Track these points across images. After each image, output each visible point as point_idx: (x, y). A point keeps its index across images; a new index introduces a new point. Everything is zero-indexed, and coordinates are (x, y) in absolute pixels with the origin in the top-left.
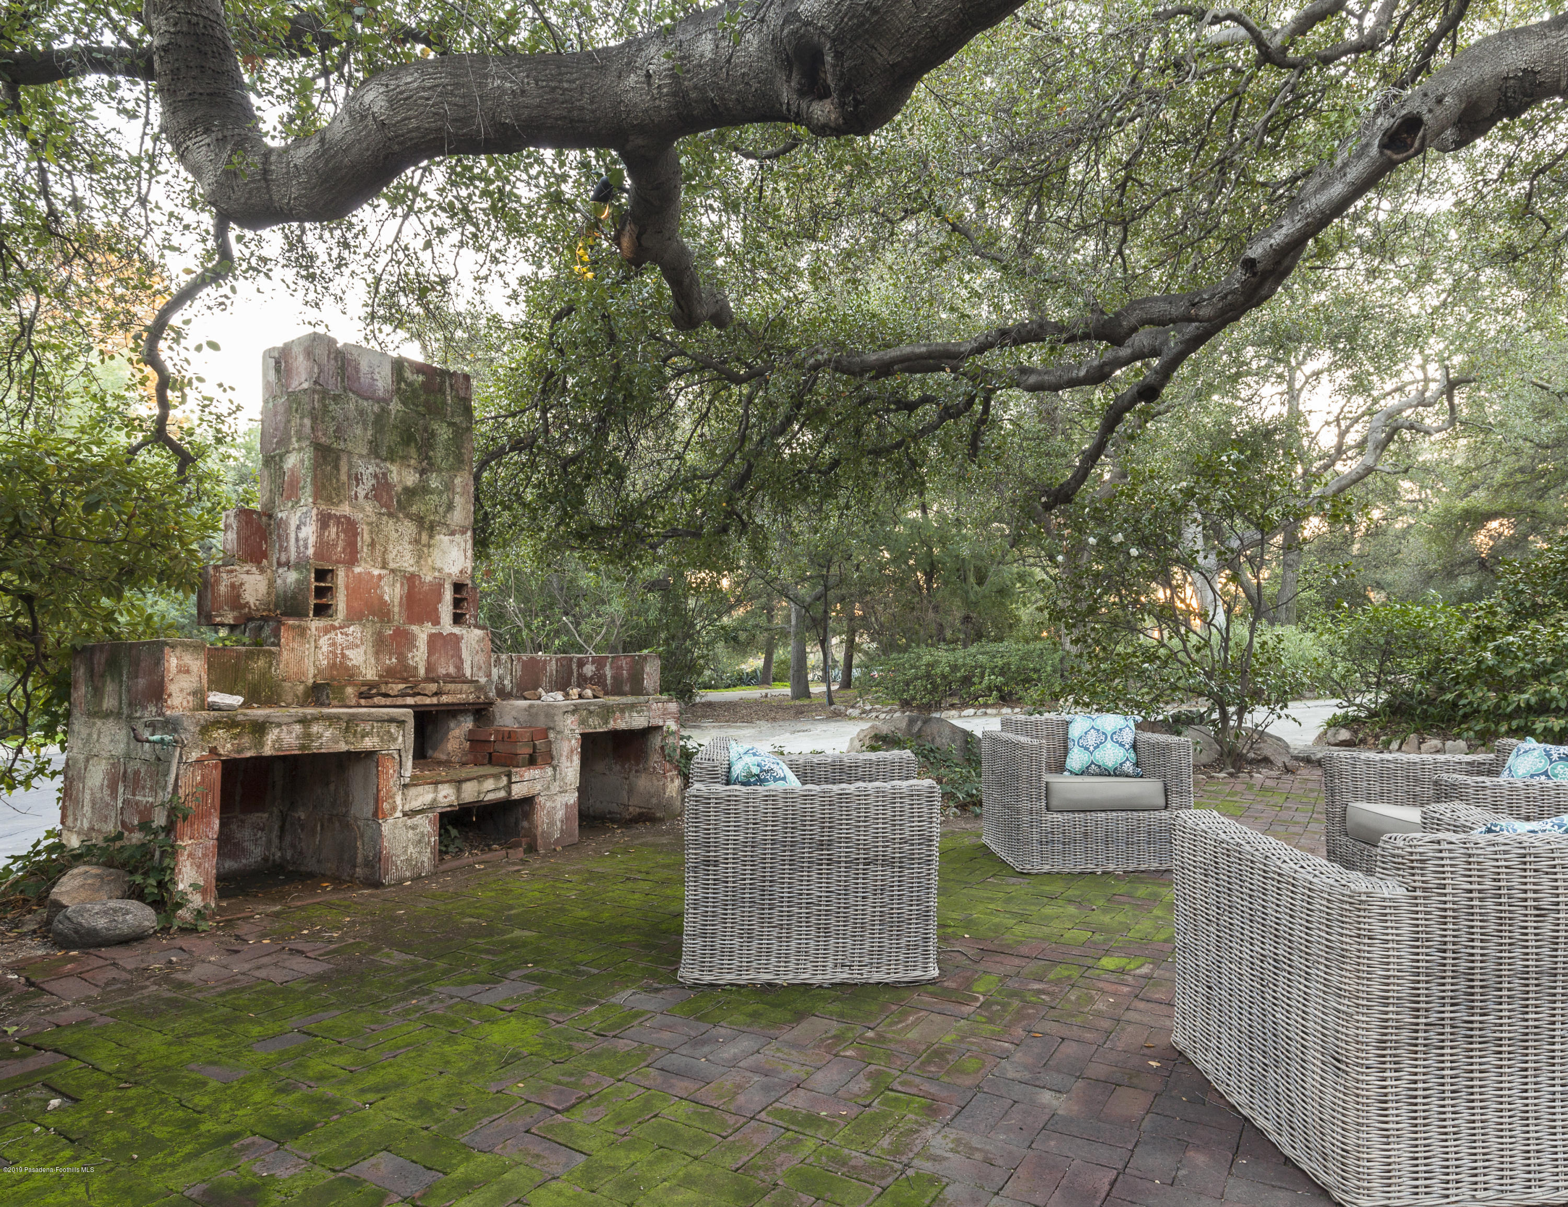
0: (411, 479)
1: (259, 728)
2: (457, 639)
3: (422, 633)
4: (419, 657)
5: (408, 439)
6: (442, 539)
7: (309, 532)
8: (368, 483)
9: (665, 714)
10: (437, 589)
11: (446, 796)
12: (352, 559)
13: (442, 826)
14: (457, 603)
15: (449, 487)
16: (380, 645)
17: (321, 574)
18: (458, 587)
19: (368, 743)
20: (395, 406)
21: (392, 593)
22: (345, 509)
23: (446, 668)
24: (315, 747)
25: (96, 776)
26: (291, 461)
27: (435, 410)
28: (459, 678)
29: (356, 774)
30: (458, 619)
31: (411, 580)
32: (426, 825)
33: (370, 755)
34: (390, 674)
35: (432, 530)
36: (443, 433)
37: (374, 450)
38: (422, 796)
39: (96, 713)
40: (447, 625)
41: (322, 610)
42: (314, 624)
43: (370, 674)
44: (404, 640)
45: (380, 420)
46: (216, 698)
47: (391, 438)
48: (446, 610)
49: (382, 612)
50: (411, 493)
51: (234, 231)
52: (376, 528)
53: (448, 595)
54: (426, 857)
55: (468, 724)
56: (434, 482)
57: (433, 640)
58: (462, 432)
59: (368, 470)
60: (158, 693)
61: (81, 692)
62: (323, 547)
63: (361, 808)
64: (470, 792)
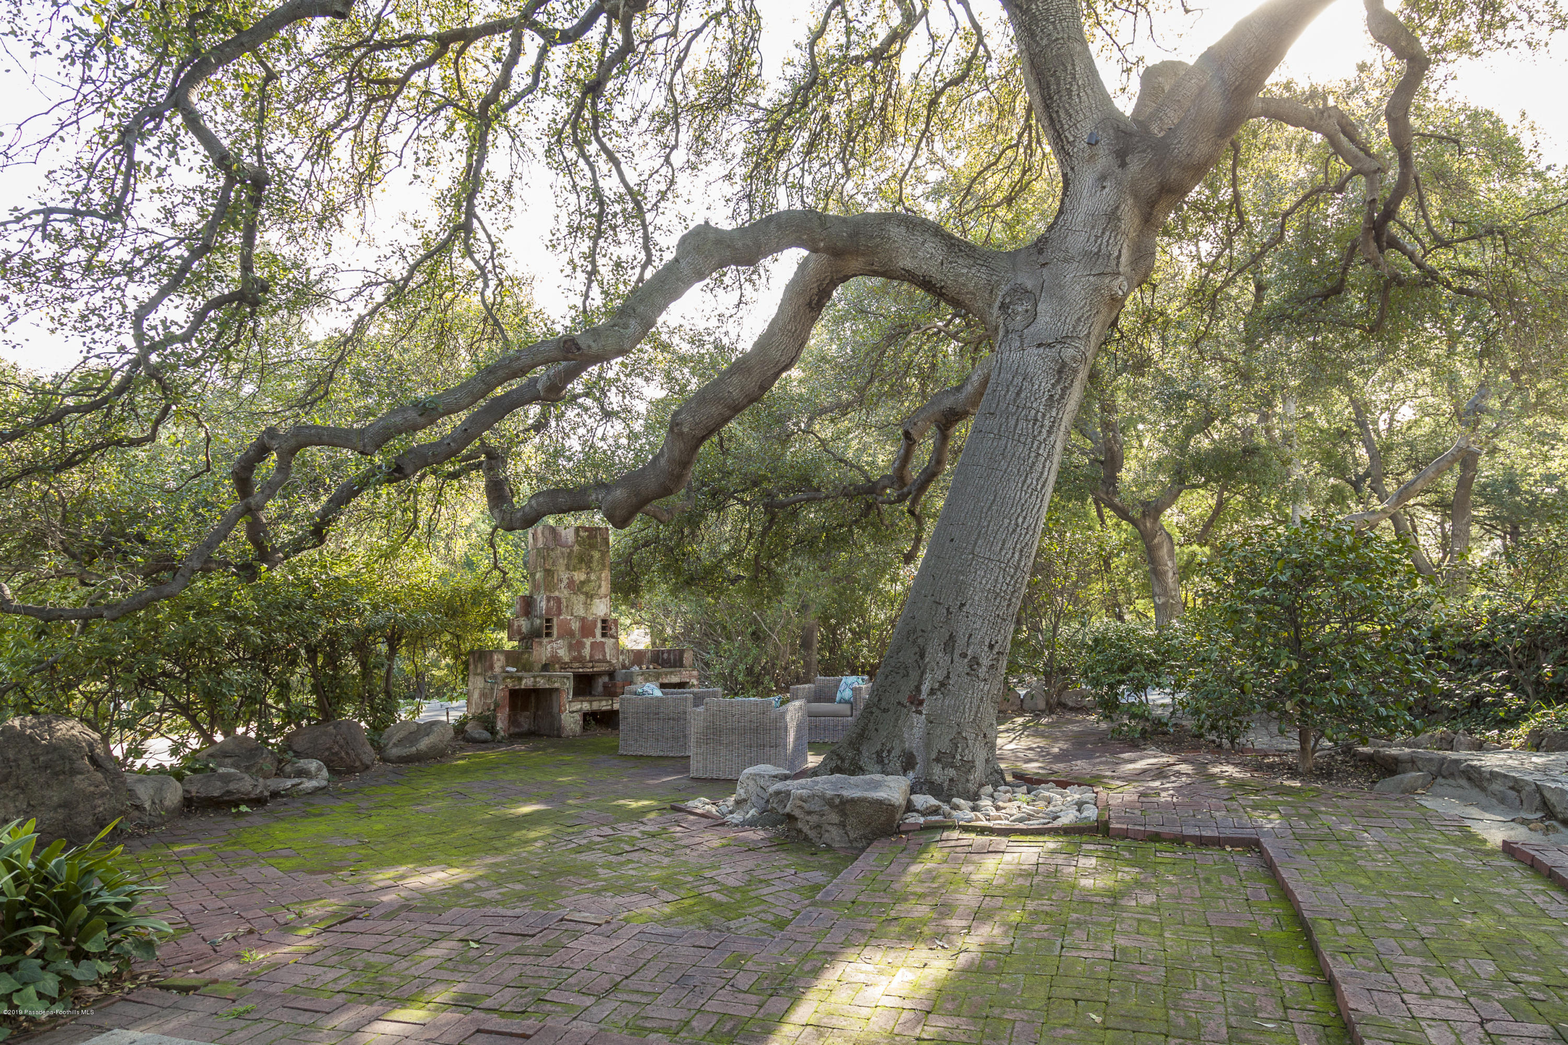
0: (583, 577)
1: (520, 679)
2: (603, 644)
3: (588, 642)
4: (587, 652)
5: (581, 560)
6: (596, 601)
7: (544, 604)
8: (565, 582)
9: (691, 676)
10: (595, 622)
11: (586, 706)
12: (559, 614)
13: (585, 720)
14: (603, 628)
15: (599, 578)
16: (570, 647)
17: (548, 621)
18: (604, 621)
19: (556, 685)
20: (576, 548)
21: (575, 626)
22: (557, 594)
23: (599, 656)
24: (538, 686)
25: (476, 695)
26: (538, 575)
27: (593, 547)
28: (604, 661)
29: (554, 696)
30: (604, 635)
31: (583, 620)
32: (578, 717)
33: (557, 689)
34: (575, 659)
35: (592, 597)
36: (596, 555)
37: (568, 568)
38: (577, 706)
39: (476, 674)
40: (599, 638)
41: (548, 635)
42: (545, 640)
43: (567, 659)
44: (581, 645)
45: (569, 556)
46: (509, 669)
47: (575, 561)
48: (598, 632)
49: (571, 634)
50: (583, 583)
51: (500, 531)
52: (568, 600)
53: (599, 625)
54: (578, 729)
55: (606, 679)
56: (593, 577)
57: (593, 645)
58: (604, 554)
59: (565, 576)
60: (491, 667)
61: (472, 667)
62: (548, 609)
63: (556, 710)
64: (596, 706)
